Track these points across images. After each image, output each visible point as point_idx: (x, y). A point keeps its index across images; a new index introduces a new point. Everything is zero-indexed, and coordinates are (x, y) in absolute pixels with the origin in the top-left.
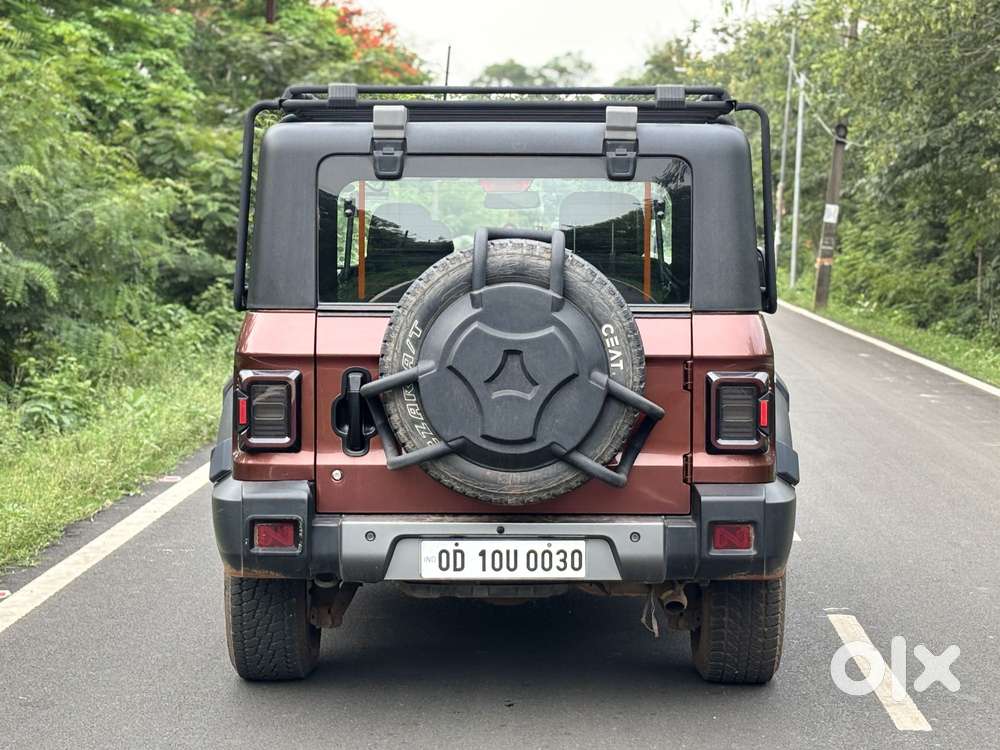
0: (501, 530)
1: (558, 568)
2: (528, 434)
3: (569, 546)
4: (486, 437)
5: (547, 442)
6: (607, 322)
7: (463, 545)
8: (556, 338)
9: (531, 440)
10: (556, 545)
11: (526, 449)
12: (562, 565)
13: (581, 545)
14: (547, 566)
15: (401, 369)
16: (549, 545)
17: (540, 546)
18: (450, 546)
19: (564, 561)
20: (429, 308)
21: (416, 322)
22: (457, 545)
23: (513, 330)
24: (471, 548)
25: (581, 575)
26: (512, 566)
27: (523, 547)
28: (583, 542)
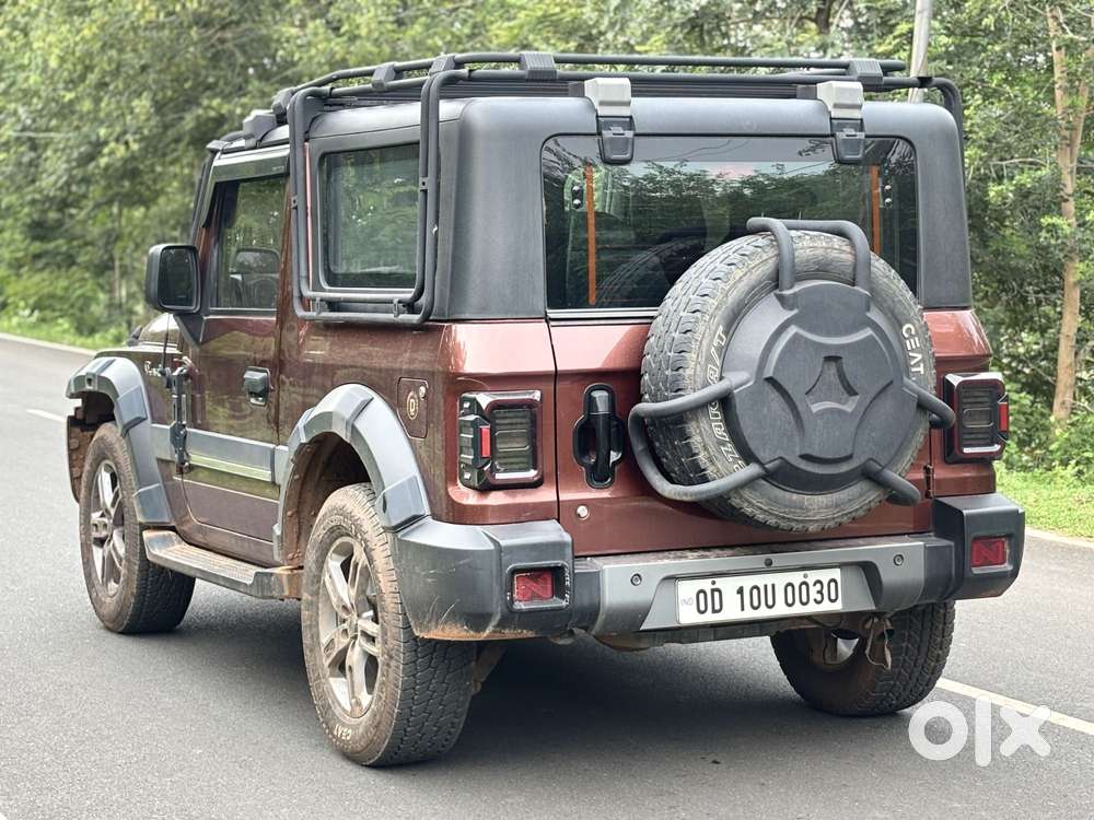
1: (815, 600)
3: (825, 576)
7: (721, 583)
10: (813, 576)
12: (819, 598)
13: (836, 574)
14: (804, 600)
16: (805, 576)
17: (796, 578)
18: (706, 585)
22: (714, 583)
24: (728, 585)
25: (838, 606)
26: (770, 603)
27: (780, 580)
28: (838, 570)
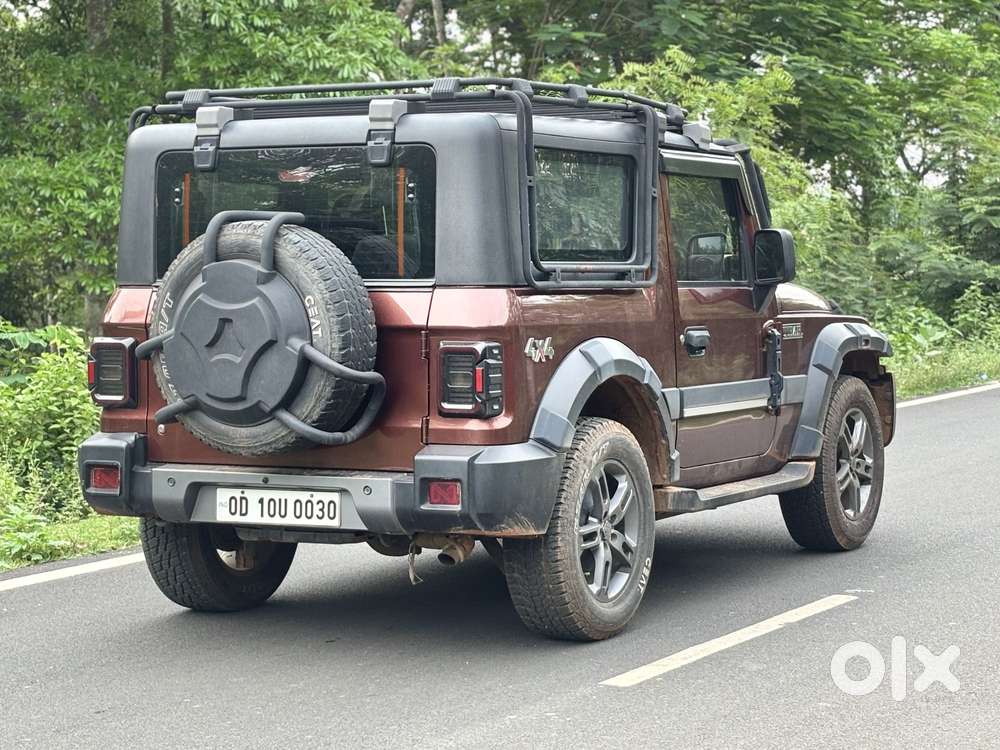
0: (266, 480)
1: (318, 517)
2: (237, 393)
3: (326, 497)
4: (208, 395)
5: (255, 401)
6: (309, 294)
7: (248, 493)
8: (256, 307)
9: (241, 399)
10: (318, 496)
11: (240, 407)
12: (320, 514)
13: (335, 497)
14: (309, 515)
15: (158, 335)
16: (312, 496)
17: (304, 496)
18: (237, 493)
19: (322, 510)
20: (177, 281)
21: (168, 294)
22: (243, 492)
23: (229, 301)
24: (253, 496)
25: (335, 524)
26: (283, 513)
27: (291, 496)
28: (337, 494)
